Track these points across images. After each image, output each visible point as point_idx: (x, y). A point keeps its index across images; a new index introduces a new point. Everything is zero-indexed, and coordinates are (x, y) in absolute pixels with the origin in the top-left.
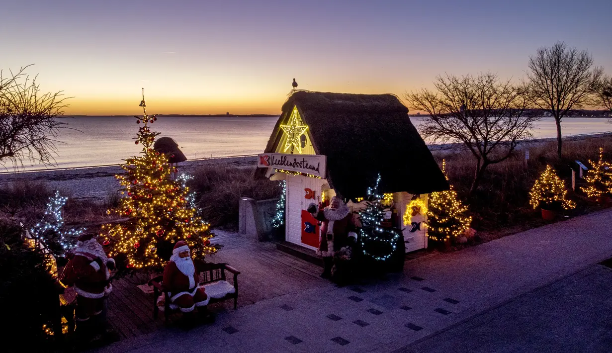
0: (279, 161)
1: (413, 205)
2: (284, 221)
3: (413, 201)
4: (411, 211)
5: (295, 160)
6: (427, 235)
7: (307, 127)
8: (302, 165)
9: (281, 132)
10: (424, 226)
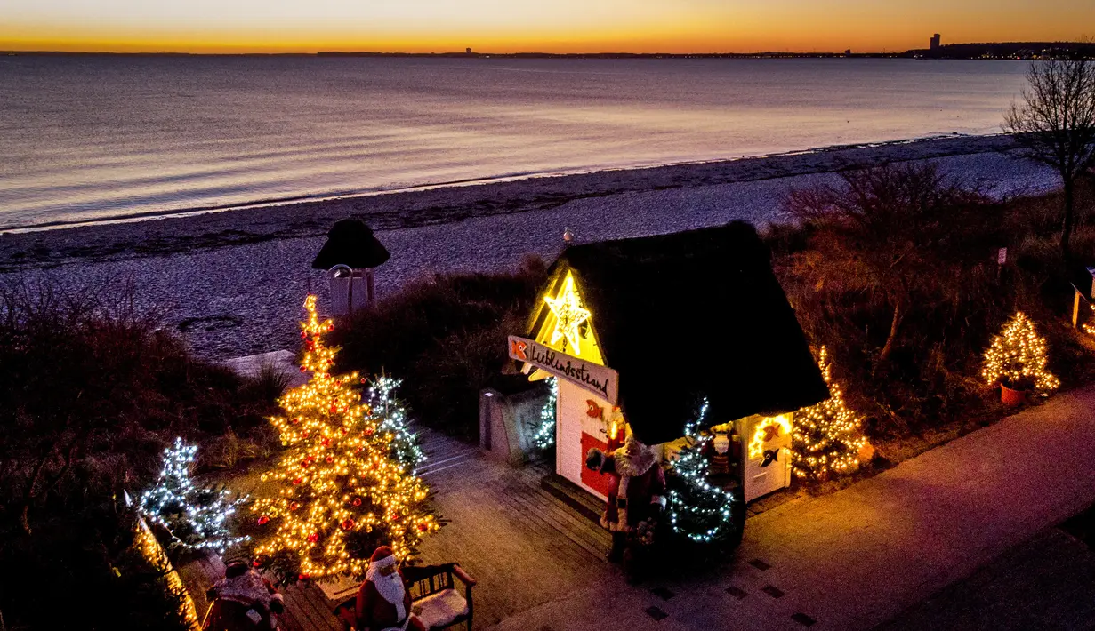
0: (543, 357)
1: (765, 426)
2: (554, 439)
3: (767, 419)
5: (569, 363)
6: (789, 467)
7: (589, 315)
8: (580, 375)
9: (547, 307)
10: (786, 453)
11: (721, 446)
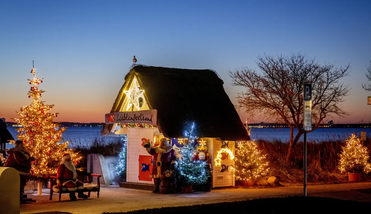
0: (123, 117)
1: (222, 152)
3: (223, 149)
4: (221, 156)
5: (135, 115)
6: (234, 176)
7: (144, 91)
8: (140, 118)
9: (124, 96)
10: (232, 169)
11: (202, 156)
